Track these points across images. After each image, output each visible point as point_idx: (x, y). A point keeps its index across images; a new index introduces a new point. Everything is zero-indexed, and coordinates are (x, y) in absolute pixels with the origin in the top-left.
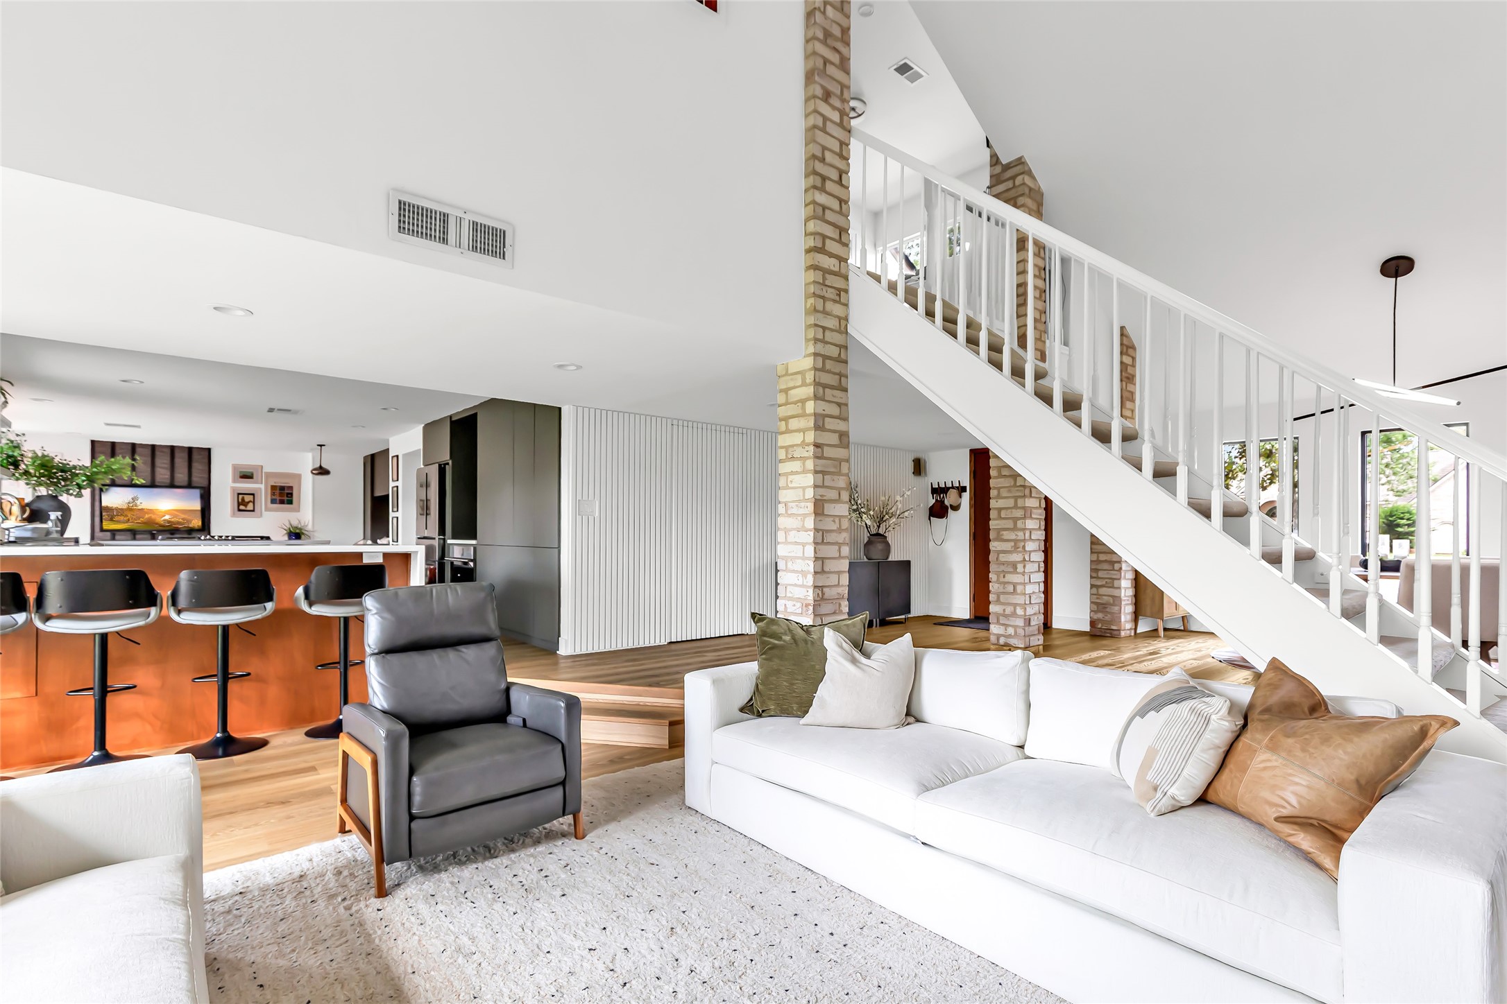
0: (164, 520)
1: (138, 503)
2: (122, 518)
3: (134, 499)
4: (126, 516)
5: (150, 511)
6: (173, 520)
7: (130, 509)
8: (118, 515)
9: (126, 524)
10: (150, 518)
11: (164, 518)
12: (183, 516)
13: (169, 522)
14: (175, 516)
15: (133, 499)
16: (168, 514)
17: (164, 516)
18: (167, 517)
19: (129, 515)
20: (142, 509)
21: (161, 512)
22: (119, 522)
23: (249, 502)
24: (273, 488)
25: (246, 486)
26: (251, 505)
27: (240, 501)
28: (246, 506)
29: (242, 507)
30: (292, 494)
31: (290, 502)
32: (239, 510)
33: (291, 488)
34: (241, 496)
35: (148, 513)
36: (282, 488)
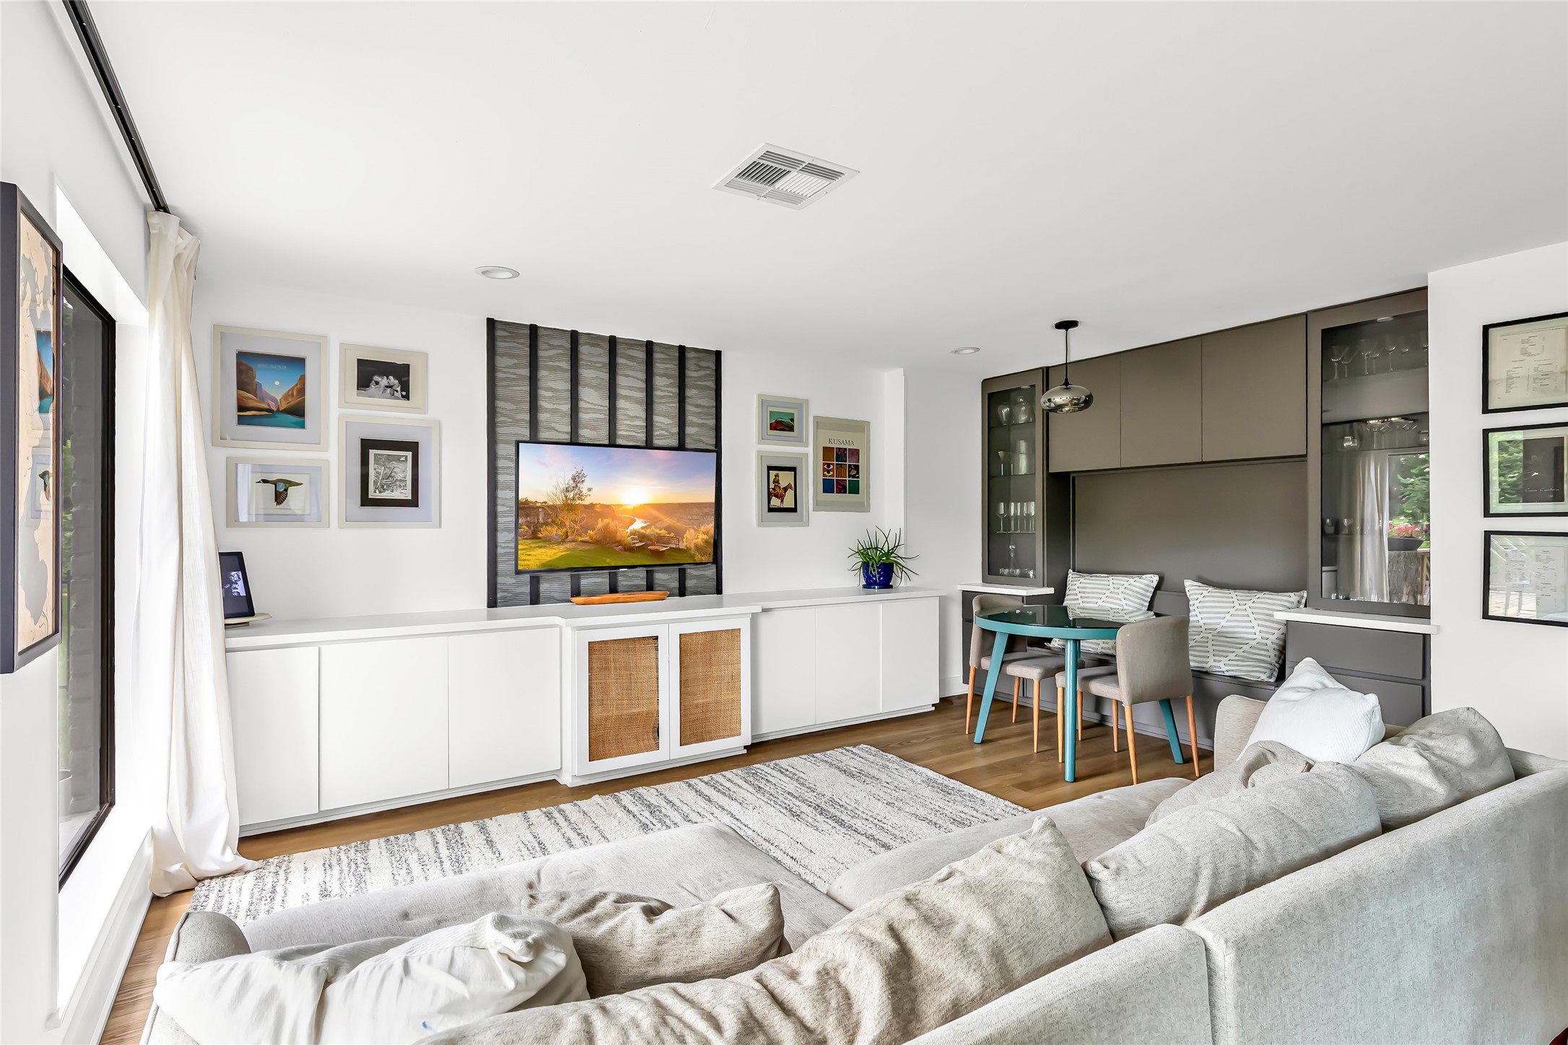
0: (633, 533)
1: (585, 491)
2: (553, 531)
3: (577, 479)
4: (562, 525)
5: (608, 510)
6: (648, 532)
7: (569, 507)
8: (546, 524)
9: (562, 547)
10: (606, 528)
11: (631, 528)
12: (668, 521)
13: (642, 537)
14: (653, 521)
15: (574, 479)
16: (639, 517)
17: (632, 522)
18: (638, 525)
19: (567, 524)
20: (592, 506)
21: (625, 511)
22: (548, 541)
23: (785, 489)
24: (827, 451)
25: (782, 449)
26: (790, 493)
27: (772, 486)
28: (781, 497)
29: (775, 502)
30: (857, 468)
31: (855, 489)
32: (771, 510)
33: (855, 453)
34: (773, 473)
35: (602, 515)
36: (841, 454)
